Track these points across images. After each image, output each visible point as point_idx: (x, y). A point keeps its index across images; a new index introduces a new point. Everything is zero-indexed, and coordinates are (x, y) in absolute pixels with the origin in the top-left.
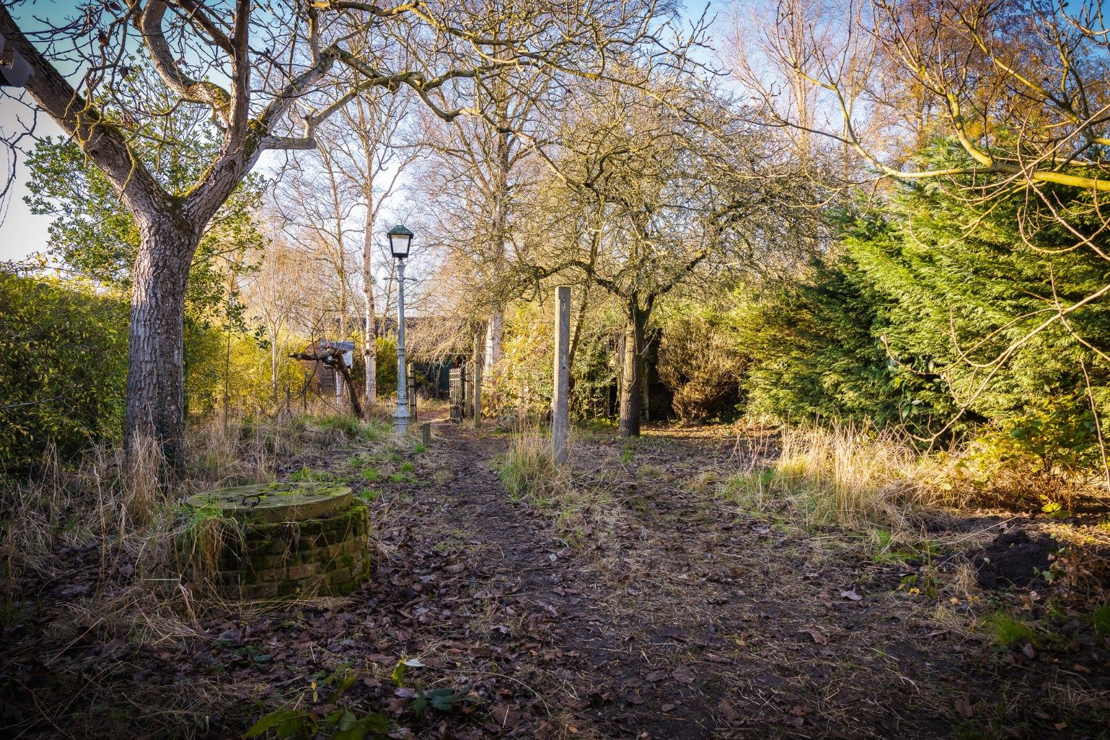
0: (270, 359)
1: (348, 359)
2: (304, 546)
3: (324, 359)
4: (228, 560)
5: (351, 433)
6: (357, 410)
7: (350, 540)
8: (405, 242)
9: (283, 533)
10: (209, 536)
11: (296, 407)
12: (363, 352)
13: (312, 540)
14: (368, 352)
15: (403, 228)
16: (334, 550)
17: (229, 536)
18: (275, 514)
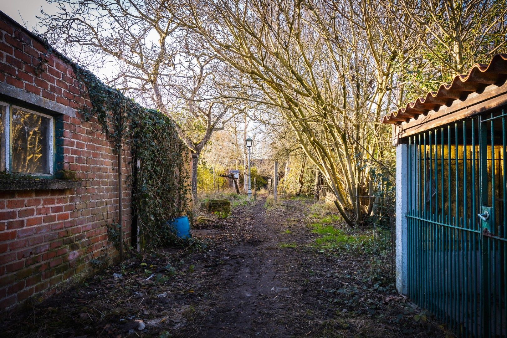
0: (213, 176)
1: (237, 176)
2: (220, 206)
3: (228, 176)
4: (210, 207)
5: (235, 197)
6: (238, 192)
7: (227, 206)
8: (250, 142)
9: (217, 204)
10: (207, 203)
11: (221, 190)
12: (243, 173)
13: (221, 205)
14: (245, 173)
15: (250, 139)
16: (224, 207)
17: (210, 204)
18: (216, 201)
